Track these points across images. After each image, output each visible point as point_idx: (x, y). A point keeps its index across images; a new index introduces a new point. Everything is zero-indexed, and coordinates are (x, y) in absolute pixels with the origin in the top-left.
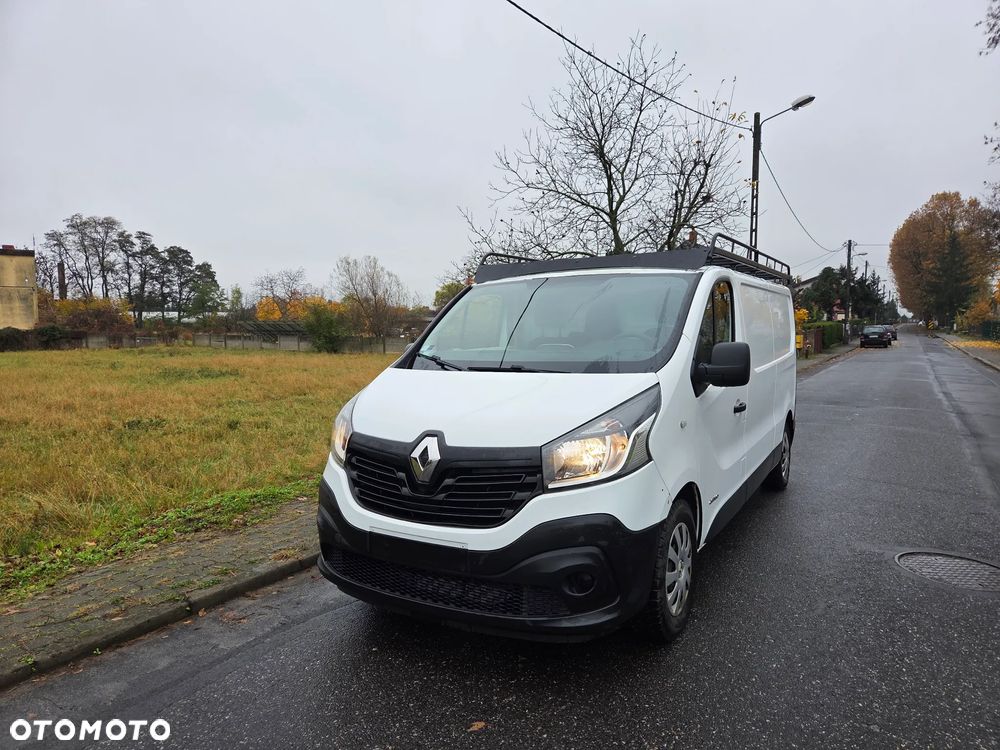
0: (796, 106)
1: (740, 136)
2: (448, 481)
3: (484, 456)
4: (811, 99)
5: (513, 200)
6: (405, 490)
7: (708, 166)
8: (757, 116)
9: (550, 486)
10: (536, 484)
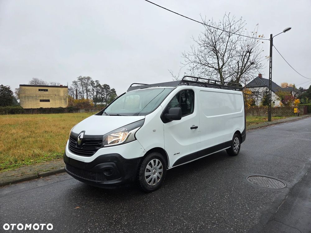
0: (285, 31)
1: (262, 42)
2: (84, 144)
3: (91, 137)
4: (290, 29)
5: (188, 67)
6: (76, 146)
7: (250, 53)
8: (271, 35)
9: (105, 146)
10: (101, 145)
